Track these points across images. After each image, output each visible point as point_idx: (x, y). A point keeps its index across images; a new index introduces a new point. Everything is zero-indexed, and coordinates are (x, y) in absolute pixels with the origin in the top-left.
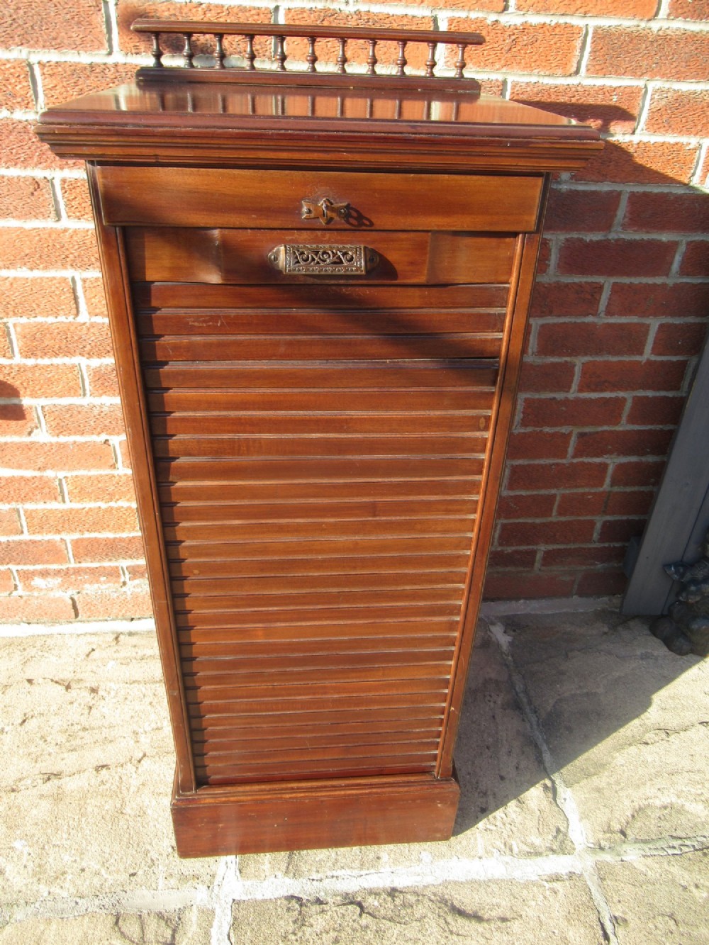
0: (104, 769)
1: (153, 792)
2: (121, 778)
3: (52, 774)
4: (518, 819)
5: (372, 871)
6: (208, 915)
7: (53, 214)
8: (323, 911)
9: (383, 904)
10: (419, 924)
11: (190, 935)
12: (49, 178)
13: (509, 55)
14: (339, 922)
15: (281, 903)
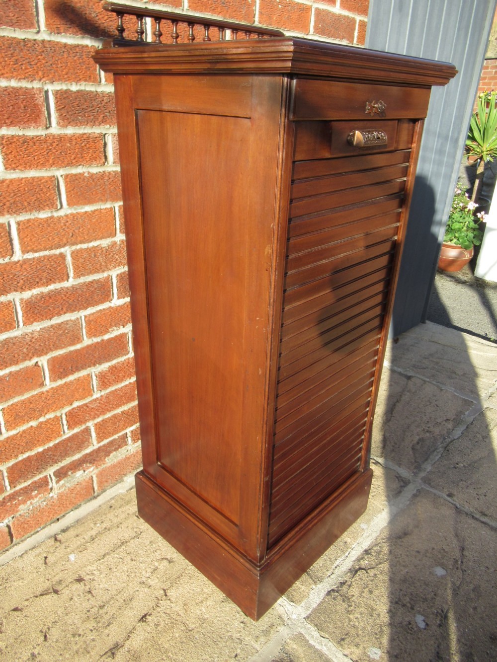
0: (148, 617)
1: (196, 604)
2: (165, 613)
3: (111, 649)
5: (349, 550)
6: (300, 638)
8: (350, 586)
9: (370, 560)
11: (302, 655)
14: (362, 583)
15: (328, 599)
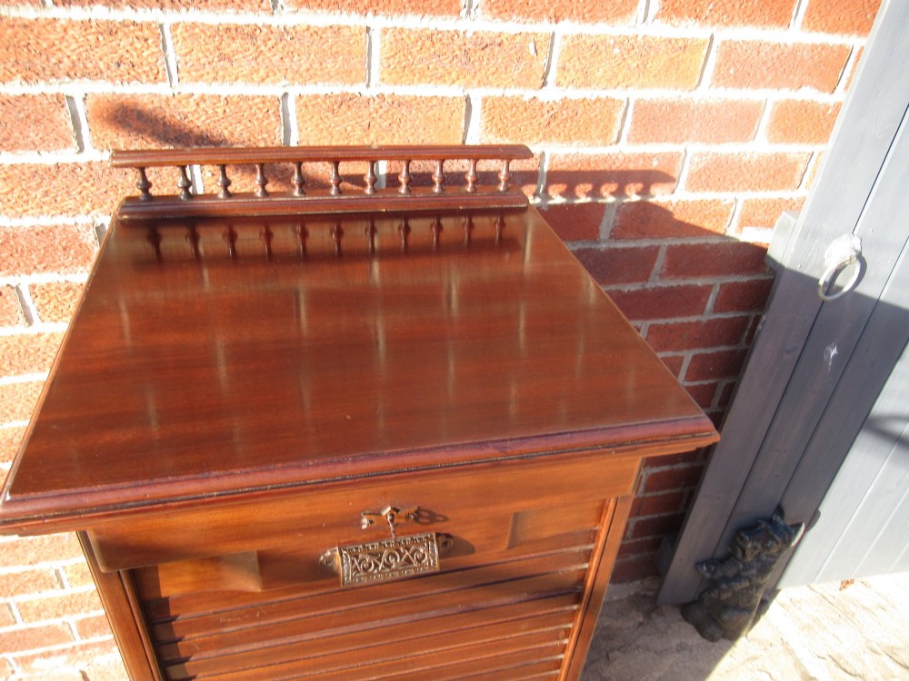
7: (22, 320)
12: (14, 285)
13: (548, 129)
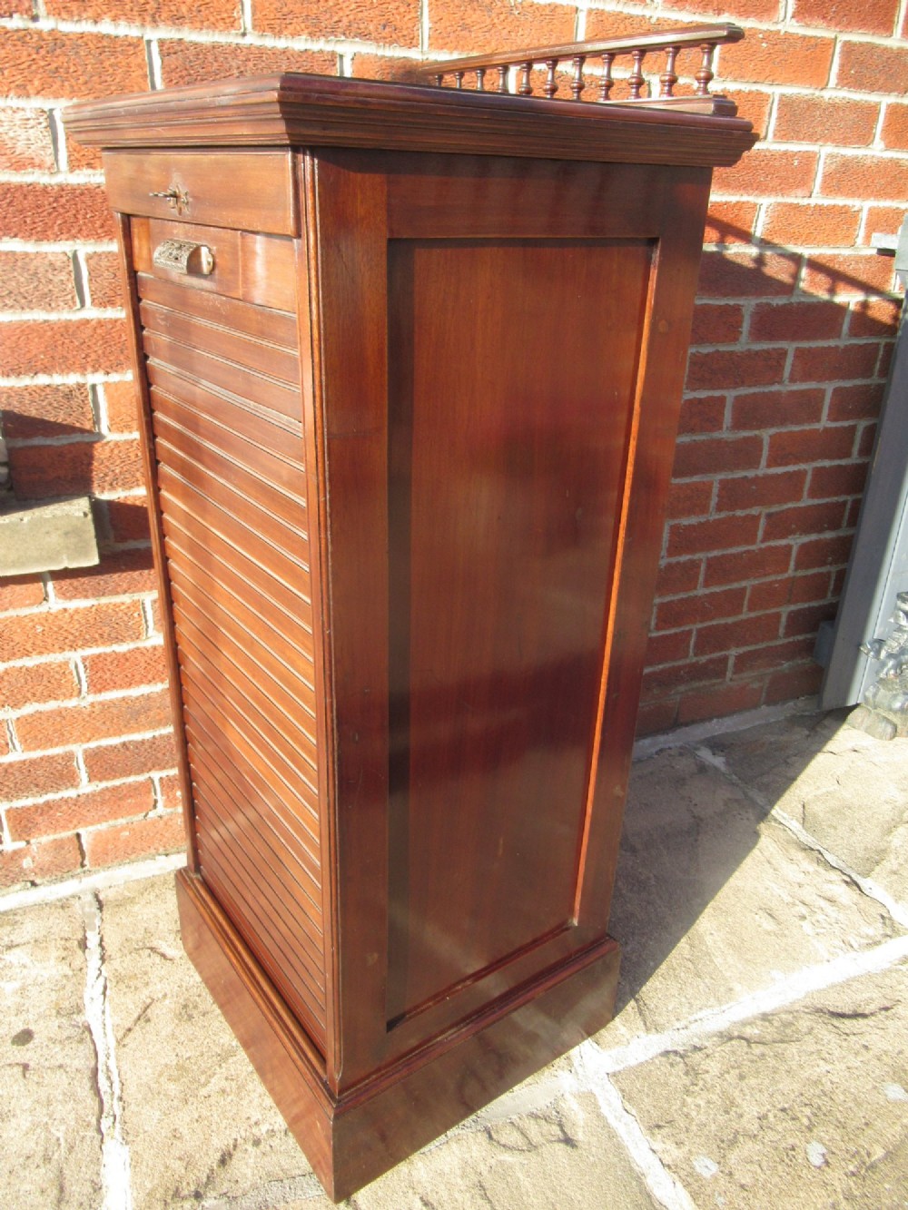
4: (841, 917)
5: (731, 1004)
6: (589, 1099)
8: (708, 1055)
9: (765, 1030)
10: (811, 1037)
11: (581, 1123)
14: (732, 1059)
15: (660, 1062)
